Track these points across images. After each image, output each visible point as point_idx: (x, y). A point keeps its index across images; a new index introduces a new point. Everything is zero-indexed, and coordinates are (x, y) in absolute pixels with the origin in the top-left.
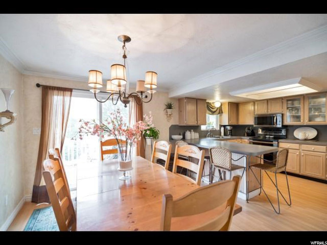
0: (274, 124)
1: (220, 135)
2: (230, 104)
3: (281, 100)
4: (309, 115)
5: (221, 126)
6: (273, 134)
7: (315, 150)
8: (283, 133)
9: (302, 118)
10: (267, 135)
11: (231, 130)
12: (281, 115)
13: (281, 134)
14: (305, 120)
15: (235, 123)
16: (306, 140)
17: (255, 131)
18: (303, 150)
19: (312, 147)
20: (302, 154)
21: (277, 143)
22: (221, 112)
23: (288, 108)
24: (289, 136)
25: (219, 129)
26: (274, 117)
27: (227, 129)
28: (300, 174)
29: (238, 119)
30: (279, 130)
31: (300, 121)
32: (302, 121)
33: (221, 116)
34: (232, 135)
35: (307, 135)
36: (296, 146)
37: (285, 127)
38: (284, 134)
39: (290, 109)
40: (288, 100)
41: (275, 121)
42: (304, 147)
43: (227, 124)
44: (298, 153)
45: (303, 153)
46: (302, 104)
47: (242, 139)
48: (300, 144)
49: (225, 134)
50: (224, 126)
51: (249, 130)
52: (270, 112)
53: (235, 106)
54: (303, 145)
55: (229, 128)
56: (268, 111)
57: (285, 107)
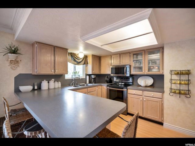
0: (124, 74)
1: (86, 83)
2: (94, 56)
3: (129, 54)
4: (148, 66)
5: (87, 75)
6: (124, 81)
7: (154, 96)
8: (131, 80)
9: (143, 69)
10: (120, 82)
11: (95, 79)
12: (129, 66)
13: (129, 82)
14: (145, 71)
15: (97, 72)
16: (146, 86)
17: (112, 79)
18: (145, 96)
19: (152, 94)
20: (145, 100)
21: (126, 89)
22: (86, 63)
23: (134, 61)
24: (135, 83)
25: (85, 78)
26: (124, 68)
27: (91, 77)
28: (143, 117)
29: (100, 69)
30: (127, 78)
31: (142, 71)
32: (143, 71)
33: (87, 66)
34: (95, 83)
35: (147, 82)
36: (140, 92)
37: (132, 76)
38: (131, 82)
39: (135, 61)
40: (134, 55)
41: (125, 71)
42: (146, 93)
43: (91, 73)
44: (141, 99)
45: (145, 98)
46: (143, 57)
47: (102, 86)
48: (143, 90)
49: (90, 82)
50: (90, 75)
51: (108, 78)
52: (122, 64)
53: (98, 59)
54: (145, 92)
55: (93, 77)
56: (120, 63)
57: (132, 60)
